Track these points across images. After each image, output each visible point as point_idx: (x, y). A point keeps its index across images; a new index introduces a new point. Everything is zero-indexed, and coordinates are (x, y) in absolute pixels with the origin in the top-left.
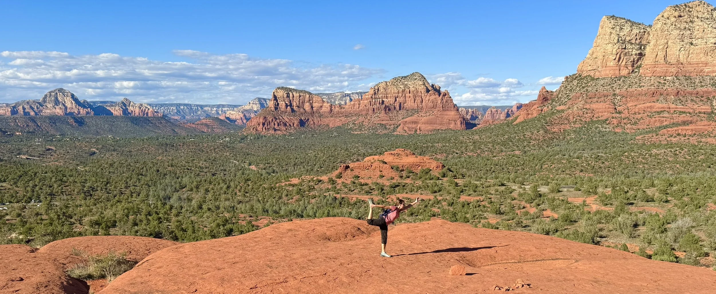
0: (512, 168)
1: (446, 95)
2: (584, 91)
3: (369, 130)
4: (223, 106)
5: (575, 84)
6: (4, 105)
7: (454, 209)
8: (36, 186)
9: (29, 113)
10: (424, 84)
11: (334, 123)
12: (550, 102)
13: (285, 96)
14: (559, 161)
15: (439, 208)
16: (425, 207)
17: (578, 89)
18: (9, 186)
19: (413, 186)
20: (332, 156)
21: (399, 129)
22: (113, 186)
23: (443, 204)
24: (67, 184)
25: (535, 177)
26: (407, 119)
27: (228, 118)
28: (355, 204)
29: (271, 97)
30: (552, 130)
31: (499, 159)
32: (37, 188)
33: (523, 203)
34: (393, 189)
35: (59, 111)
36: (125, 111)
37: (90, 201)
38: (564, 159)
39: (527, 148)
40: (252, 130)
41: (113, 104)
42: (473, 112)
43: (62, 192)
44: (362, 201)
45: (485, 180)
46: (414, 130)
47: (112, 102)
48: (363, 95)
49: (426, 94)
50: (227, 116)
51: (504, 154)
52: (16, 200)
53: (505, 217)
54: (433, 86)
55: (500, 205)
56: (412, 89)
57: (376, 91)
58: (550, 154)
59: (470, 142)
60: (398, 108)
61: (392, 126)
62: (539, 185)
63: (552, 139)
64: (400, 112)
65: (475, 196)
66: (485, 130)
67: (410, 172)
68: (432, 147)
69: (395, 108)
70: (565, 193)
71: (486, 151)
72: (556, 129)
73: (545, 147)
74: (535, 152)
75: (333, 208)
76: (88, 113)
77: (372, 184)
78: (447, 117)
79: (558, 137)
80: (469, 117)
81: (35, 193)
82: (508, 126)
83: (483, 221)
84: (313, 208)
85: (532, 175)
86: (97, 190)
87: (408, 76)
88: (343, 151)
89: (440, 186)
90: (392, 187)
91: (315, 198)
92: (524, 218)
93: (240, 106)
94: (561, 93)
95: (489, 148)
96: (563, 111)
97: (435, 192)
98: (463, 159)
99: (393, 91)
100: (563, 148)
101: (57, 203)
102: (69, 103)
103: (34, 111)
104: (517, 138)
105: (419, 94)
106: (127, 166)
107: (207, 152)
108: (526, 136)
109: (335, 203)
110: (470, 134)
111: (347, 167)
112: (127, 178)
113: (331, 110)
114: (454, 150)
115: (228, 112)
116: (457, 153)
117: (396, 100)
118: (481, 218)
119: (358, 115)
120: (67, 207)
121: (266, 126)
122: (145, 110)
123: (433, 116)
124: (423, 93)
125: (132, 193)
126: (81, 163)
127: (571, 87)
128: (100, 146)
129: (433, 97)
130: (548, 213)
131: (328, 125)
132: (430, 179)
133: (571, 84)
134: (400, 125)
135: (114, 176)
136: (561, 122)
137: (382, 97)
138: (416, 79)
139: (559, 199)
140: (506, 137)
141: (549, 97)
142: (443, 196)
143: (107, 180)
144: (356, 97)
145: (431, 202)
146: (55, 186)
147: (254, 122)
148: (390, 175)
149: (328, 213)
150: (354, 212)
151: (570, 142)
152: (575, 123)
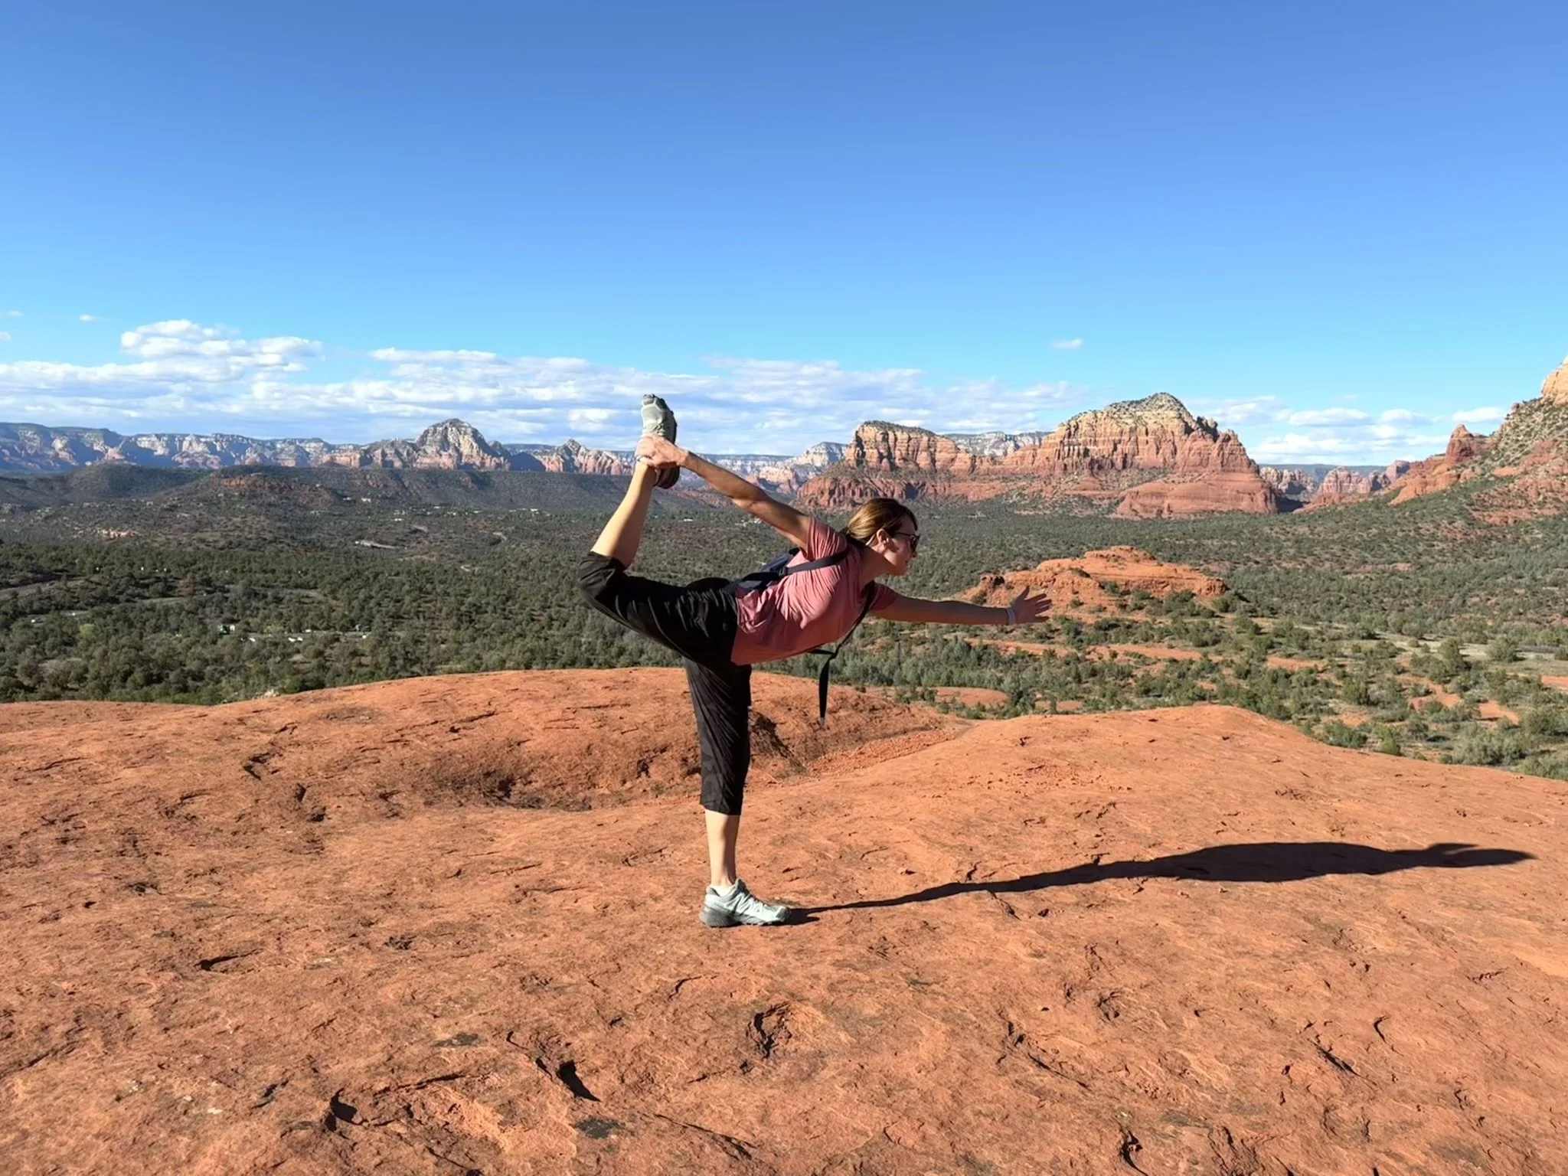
0: (1391, 600)
1: (1229, 439)
2: (1562, 436)
3: (1054, 507)
4: (756, 457)
5: (1539, 420)
6: (351, 447)
7: (1253, 685)
8: (371, 597)
9: (392, 462)
10: (1180, 417)
11: (977, 491)
12: (1478, 458)
13: (880, 438)
14: (1508, 590)
15: (1214, 681)
16: (1180, 677)
17: (1546, 431)
18: (321, 597)
19: (1152, 629)
20: (970, 559)
21: (1120, 508)
22: (517, 606)
23: (1224, 672)
24: (430, 597)
25: (1450, 624)
26: (1140, 488)
27: (763, 481)
28: (1013, 660)
29: (851, 440)
30: (1487, 519)
31: (1358, 579)
32: (372, 603)
33: (1425, 683)
34: (1102, 632)
35: (446, 461)
36: (569, 464)
37: (465, 634)
38: (1519, 585)
39: (1425, 559)
40: (807, 503)
41: (547, 450)
42: (1293, 477)
43: (417, 613)
44: (1030, 656)
45: (1326, 623)
46: (1155, 510)
47: (546, 447)
48: (1044, 438)
49: (1184, 437)
50: (761, 476)
51: (1369, 568)
52: (324, 625)
53: (1381, 713)
54: (1200, 420)
55: (1367, 683)
56: (1152, 427)
57: (1072, 431)
58: (1484, 572)
59: (1289, 540)
60: (1119, 463)
61: (1106, 501)
62: (1462, 642)
63: (1488, 540)
64: (1124, 473)
65: (1302, 660)
66: (1322, 515)
67: (1145, 596)
68: (1199, 545)
69: (1113, 465)
70: (1533, 665)
71: (1327, 560)
72: (1495, 518)
73: (1470, 558)
74: (1445, 567)
75: (962, 667)
76: (499, 465)
77: (1055, 619)
78: (1233, 484)
79: (1500, 537)
80: (1283, 487)
81: (366, 613)
82: (1378, 508)
83: (1325, 719)
84: (915, 665)
85: (1440, 619)
86: (486, 612)
87: (1143, 400)
88: (993, 549)
89: (1217, 631)
90: (1100, 628)
91: (923, 643)
92: (1431, 718)
93: (788, 457)
94: (1505, 439)
95: (1333, 555)
96: (1510, 478)
97: (1205, 644)
98: (1271, 576)
99: (1108, 430)
100: (1516, 561)
101: (401, 634)
102: (467, 446)
103: (402, 460)
104: (1400, 534)
105: (1169, 437)
106: (554, 566)
107: (714, 545)
108: (1421, 531)
109: (968, 655)
110: (1287, 521)
111: (999, 581)
112: (550, 590)
113: (973, 467)
114: (1251, 555)
115: (764, 470)
116: (1257, 563)
117: (1115, 449)
118: (1322, 711)
119: (1031, 477)
120: (417, 642)
121: (836, 496)
122: (606, 463)
123: (1201, 483)
124: (1176, 433)
125: (552, 619)
126: (469, 558)
127: (1528, 426)
128: (511, 529)
129: (1200, 443)
130: (1491, 708)
131: (964, 497)
132: (1193, 615)
133: (1529, 420)
134: (1123, 499)
135: (525, 586)
136: (1506, 504)
137: (1085, 441)
138: (1161, 407)
139: (1516, 677)
140: (1374, 531)
141: (1474, 448)
142: (1225, 654)
143: (509, 592)
144: (1027, 441)
145: (1193, 667)
146: (407, 599)
147: (812, 489)
148: (1097, 601)
149: (949, 678)
150: (1007, 680)
151: (1533, 548)
152: (1542, 505)
